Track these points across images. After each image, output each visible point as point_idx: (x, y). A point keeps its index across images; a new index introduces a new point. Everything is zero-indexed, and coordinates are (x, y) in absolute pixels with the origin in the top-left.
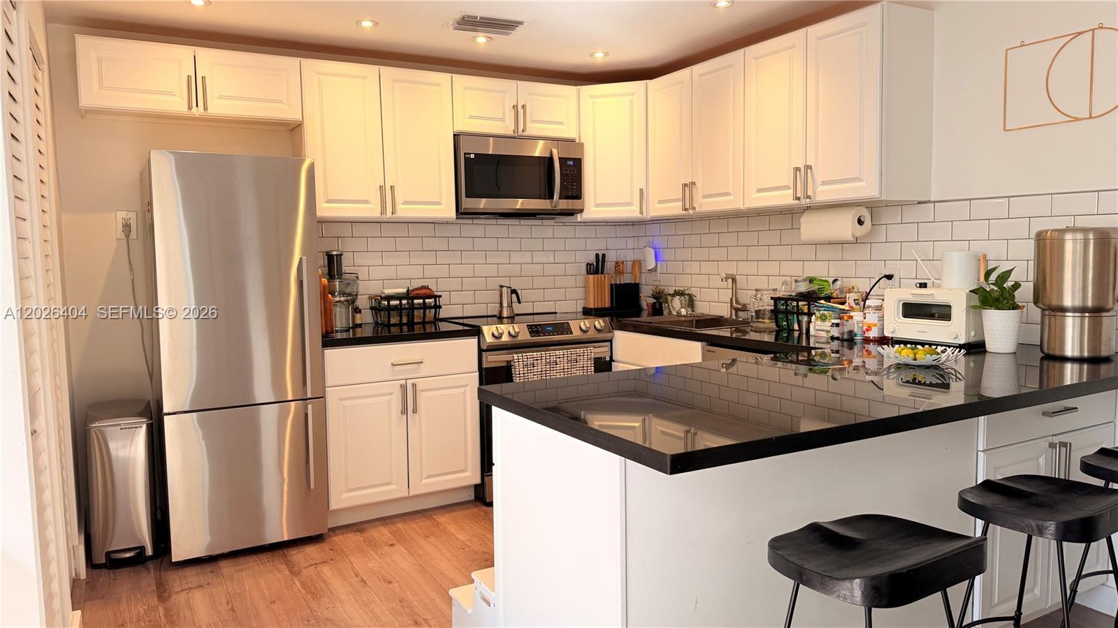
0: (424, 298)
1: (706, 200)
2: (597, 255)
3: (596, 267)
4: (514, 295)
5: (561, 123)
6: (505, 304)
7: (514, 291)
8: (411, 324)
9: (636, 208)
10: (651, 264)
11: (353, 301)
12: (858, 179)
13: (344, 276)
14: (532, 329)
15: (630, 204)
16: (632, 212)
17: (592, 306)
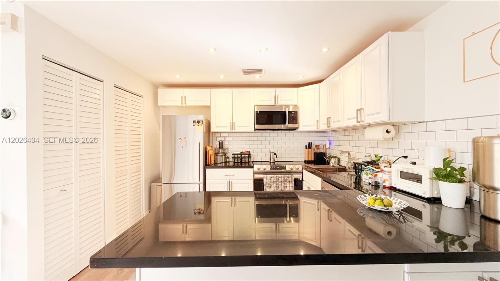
0: (245, 155)
1: (334, 123)
2: (309, 143)
3: (309, 147)
4: (275, 155)
5: (291, 100)
6: (272, 158)
7: (275, 154)
8: (241, 162)
9: (316, 127)
10: (328, 146)
11: (225, 155)
12: (380, 113)
13: (223, 148)
14: (271, 167)
15: (314, 125)
16: (314, 128)
17: (306, 160)
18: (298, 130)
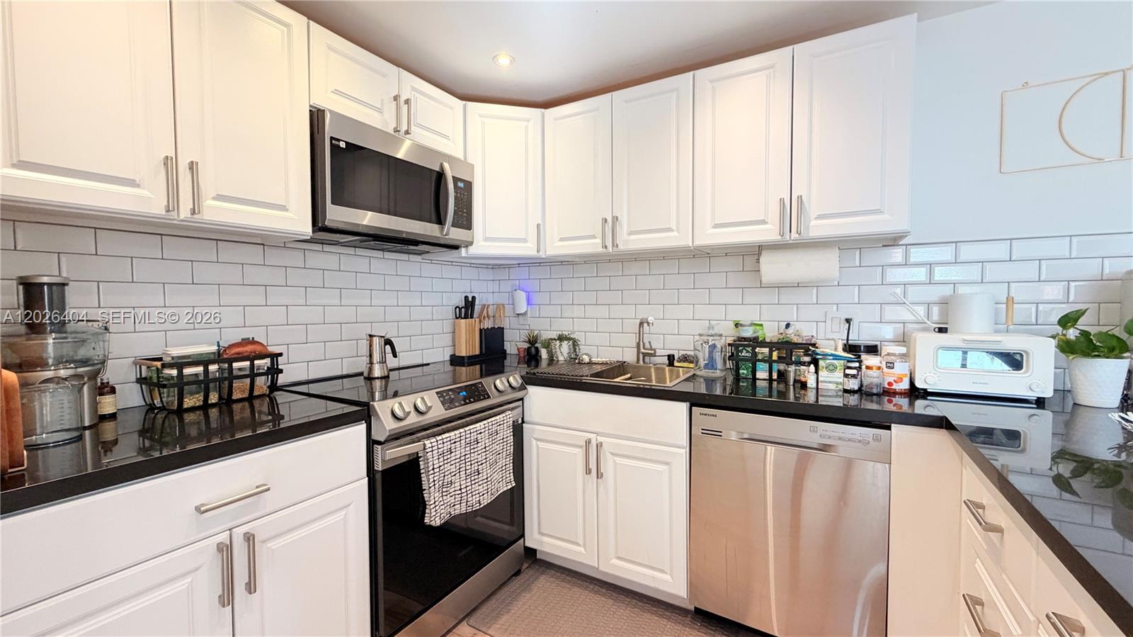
0: (251, 359)
1: (633, 237)
2: (466, 297)
4: (388, 347)
5: (447, 137)
7: (388, 342)
10: (522, 307)
11: (94, 376)
12: (877, 212)
15: (525, 240)
16: (527, 249)
17: (464, 354)
18: (473, 250)
